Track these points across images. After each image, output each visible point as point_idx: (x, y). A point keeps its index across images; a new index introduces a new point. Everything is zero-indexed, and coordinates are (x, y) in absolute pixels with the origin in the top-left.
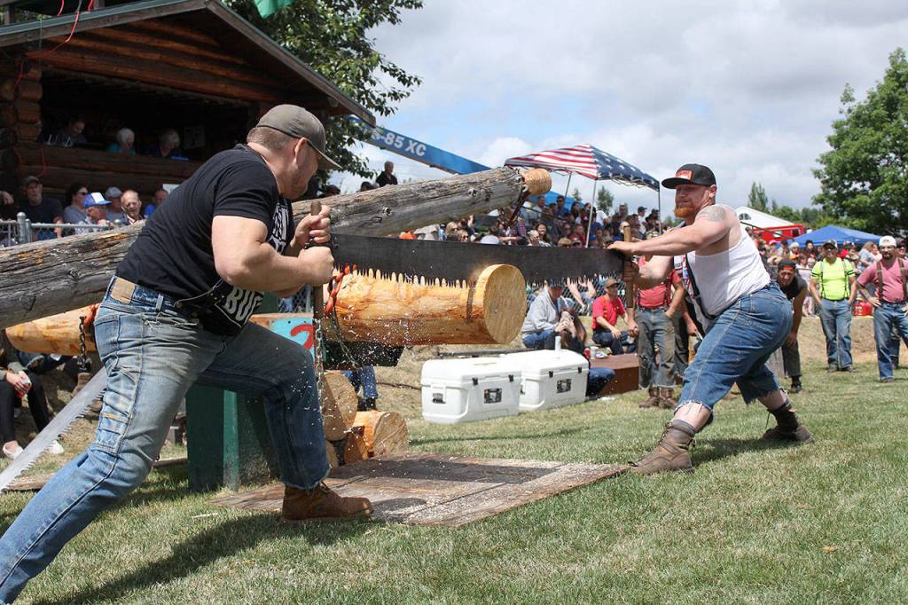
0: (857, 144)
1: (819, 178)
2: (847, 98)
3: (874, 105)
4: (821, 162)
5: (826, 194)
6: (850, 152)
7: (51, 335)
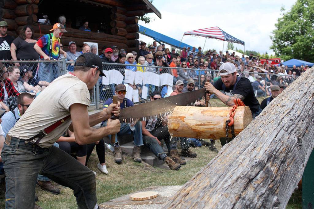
0: (287, 27)
1: (272, 39)
2: (283, 9)
3: (293, 12)
4: (273, 33)
5: (274, 46)
6: (285, 30)
7: (199, 129)
